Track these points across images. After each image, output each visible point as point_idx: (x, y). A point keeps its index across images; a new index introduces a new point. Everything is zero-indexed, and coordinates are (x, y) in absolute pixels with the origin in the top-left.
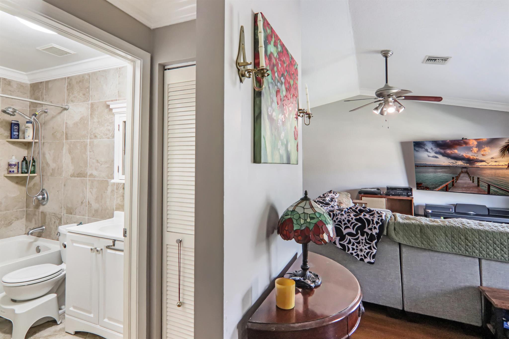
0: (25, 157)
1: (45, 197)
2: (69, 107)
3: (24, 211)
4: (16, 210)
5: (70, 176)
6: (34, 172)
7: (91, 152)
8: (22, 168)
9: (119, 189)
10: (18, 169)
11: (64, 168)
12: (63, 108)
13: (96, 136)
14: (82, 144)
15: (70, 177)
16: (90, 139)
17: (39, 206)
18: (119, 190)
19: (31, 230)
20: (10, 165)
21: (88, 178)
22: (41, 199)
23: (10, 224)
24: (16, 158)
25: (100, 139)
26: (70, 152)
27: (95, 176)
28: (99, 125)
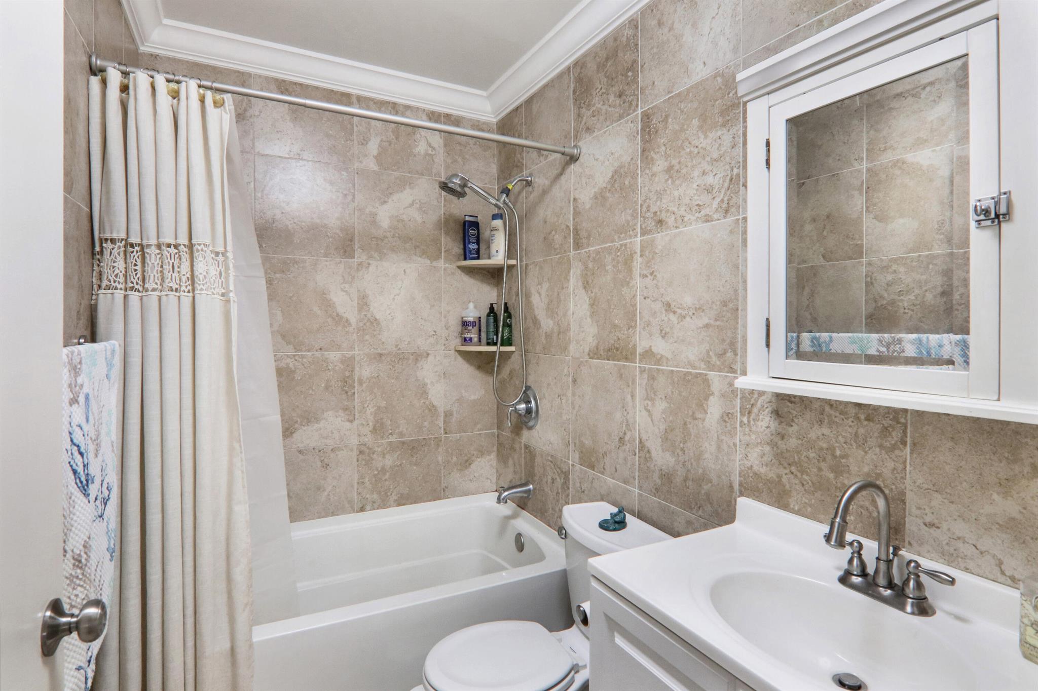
0: (492, 305)
1: (531, 408)
2: (582, 151)
3: (493, 434)
4: (478, 433)
5: (589, 354)
6: (508, 342)
7: (647, 276)
8: (488, 332)
9: (755, 410)
10: (480, 335)
11: (572, 330)
12: (567, 155)
13: (660, 222)
14: (619, 254)
15: (587, 358)
16: (643, 234)
17: (521, 429)
18: (753, 416)
19: (505, 491)
20: (465, 324)
21: (639, 363)
22: (523, 413)
23: (467, 464)
24: (475, 307)
25: (677, 227)
26: (586, 286)
27: (662, 356)
28: (670, 182)
